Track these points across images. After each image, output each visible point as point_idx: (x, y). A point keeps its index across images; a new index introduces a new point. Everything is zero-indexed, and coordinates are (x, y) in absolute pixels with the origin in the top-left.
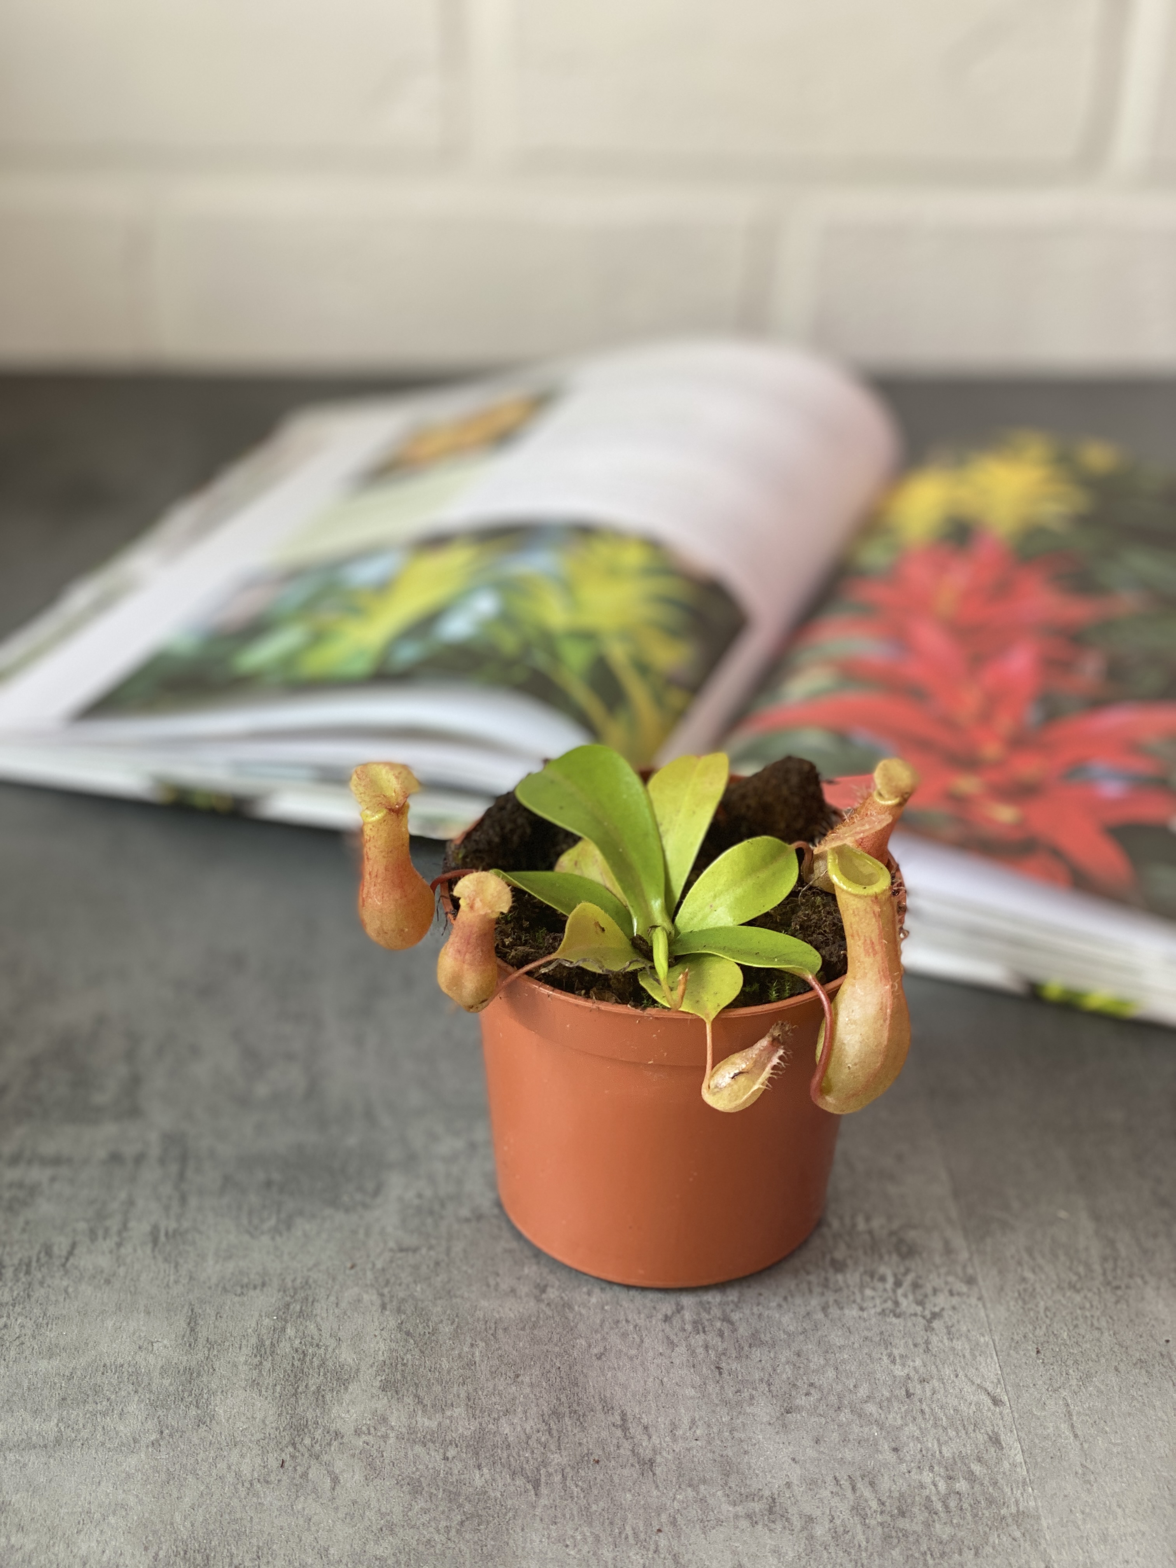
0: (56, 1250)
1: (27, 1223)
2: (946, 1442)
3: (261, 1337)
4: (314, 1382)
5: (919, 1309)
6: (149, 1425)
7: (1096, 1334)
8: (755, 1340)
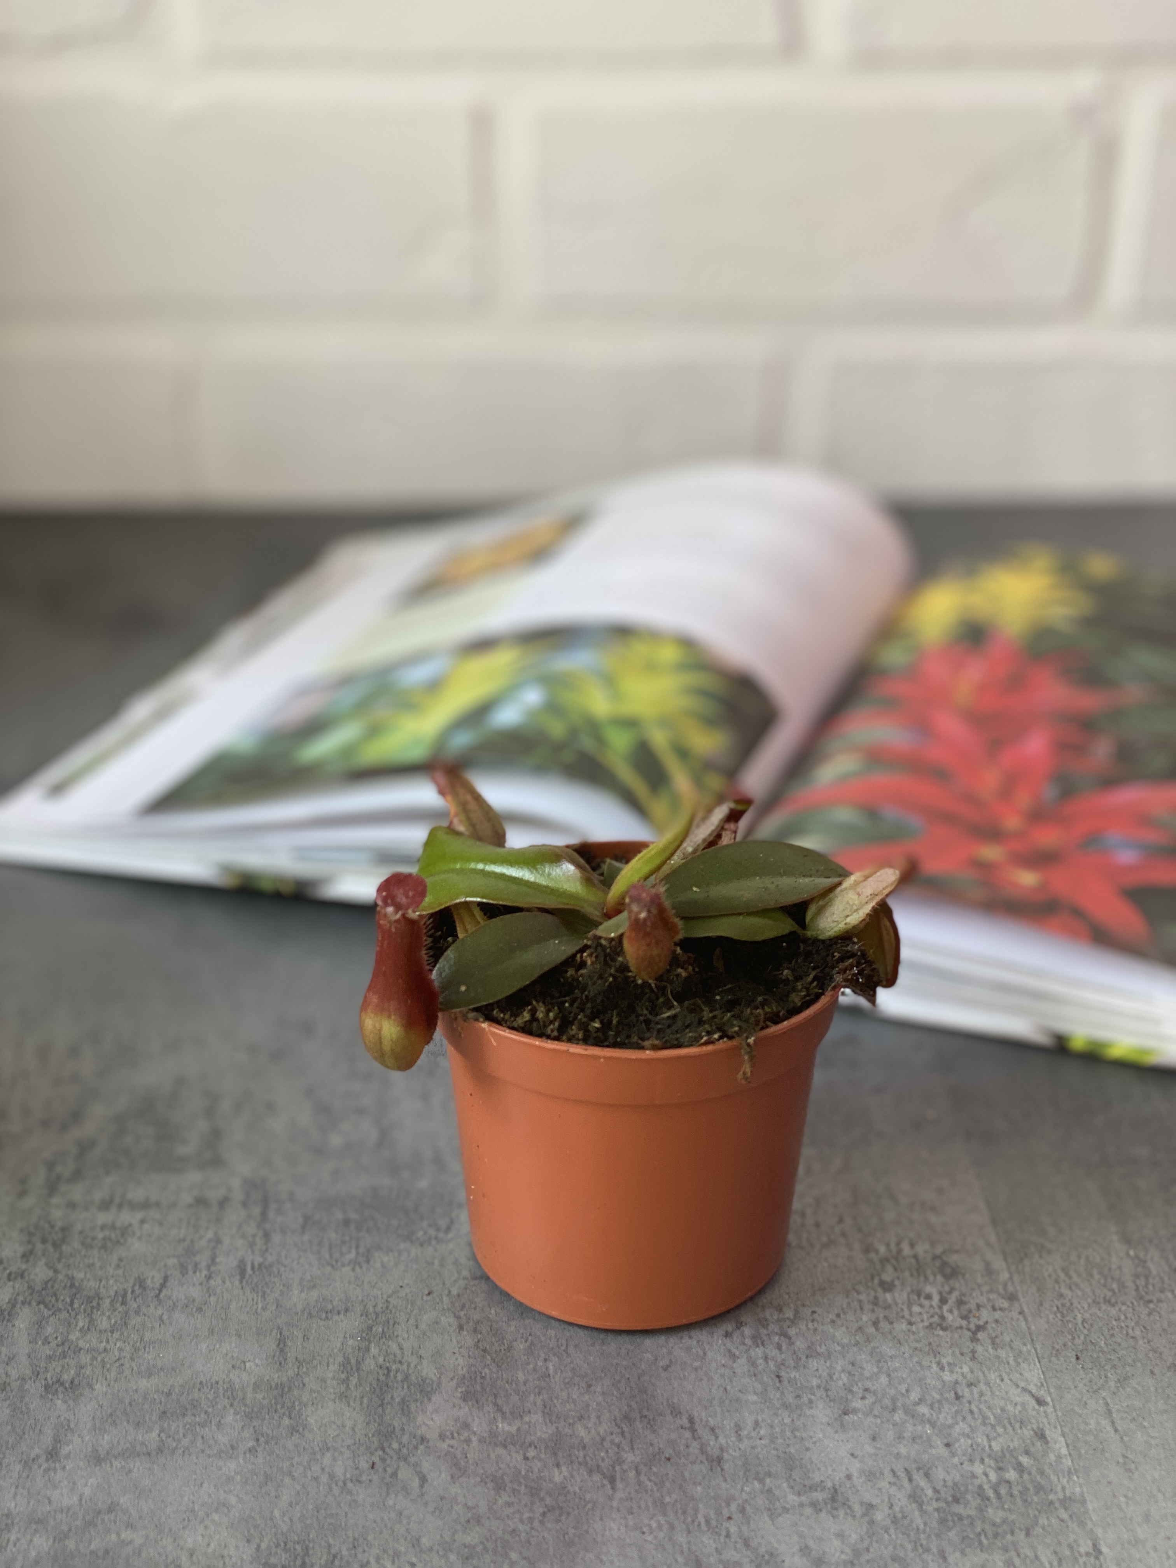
0: (149, 1282)
1: (121, 1260)
2: (995, 1438)
3: (346, 1354)
4: (398, 1394)
5: (964, 1323)
6: (246, 1434)
7: (1131, 1342)
8: (811, 1353)
